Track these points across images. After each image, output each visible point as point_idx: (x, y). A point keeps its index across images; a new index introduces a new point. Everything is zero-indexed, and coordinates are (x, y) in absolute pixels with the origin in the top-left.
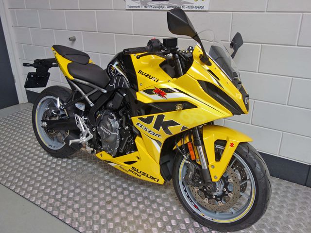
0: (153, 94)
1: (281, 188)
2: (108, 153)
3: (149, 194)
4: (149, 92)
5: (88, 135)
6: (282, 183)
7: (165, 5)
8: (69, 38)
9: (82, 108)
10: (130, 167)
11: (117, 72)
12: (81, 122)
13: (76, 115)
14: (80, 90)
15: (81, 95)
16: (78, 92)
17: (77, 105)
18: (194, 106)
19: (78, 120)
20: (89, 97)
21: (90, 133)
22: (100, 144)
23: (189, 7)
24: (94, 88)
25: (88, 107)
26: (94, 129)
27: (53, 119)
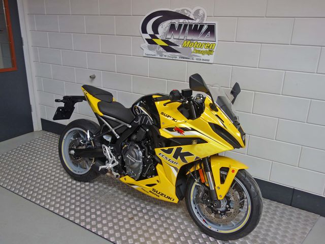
0: (173, 131)
1: (271, 207)
2: (132, 178)
3: (164, 212)
4: (170, 129)
5: (114, 162)
6: (272, 204)
7: (177, 55)
8: (90, 77)
9: (109, 139)
10: (150, 188)
11: (142, 112)
12: (108, 151)
13: (103, 145)
14: (108, 124)
15: (109, 129)
16: (106, 126)
17: (105, 137)
18: (205, 142)
19: (105, 150)
20: (115, 130)
21: (116, 161)
22: (125, 170)
23: (197, 59)
24: (120, 124)
25: (114, 138)
26: (119, 157)
27: (80, 148)
